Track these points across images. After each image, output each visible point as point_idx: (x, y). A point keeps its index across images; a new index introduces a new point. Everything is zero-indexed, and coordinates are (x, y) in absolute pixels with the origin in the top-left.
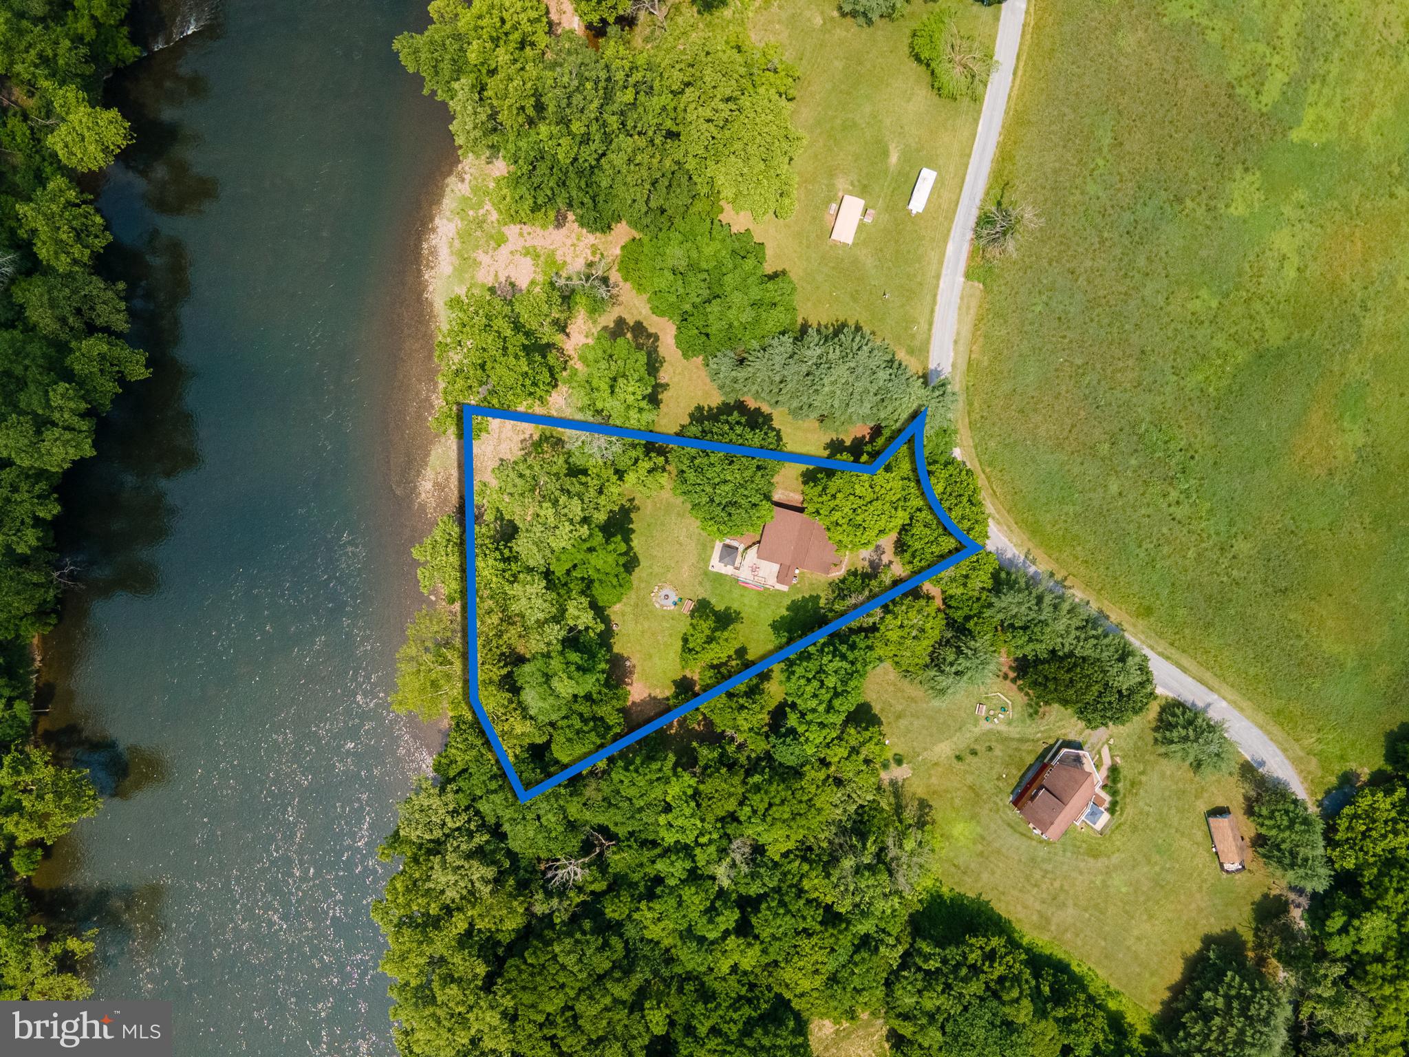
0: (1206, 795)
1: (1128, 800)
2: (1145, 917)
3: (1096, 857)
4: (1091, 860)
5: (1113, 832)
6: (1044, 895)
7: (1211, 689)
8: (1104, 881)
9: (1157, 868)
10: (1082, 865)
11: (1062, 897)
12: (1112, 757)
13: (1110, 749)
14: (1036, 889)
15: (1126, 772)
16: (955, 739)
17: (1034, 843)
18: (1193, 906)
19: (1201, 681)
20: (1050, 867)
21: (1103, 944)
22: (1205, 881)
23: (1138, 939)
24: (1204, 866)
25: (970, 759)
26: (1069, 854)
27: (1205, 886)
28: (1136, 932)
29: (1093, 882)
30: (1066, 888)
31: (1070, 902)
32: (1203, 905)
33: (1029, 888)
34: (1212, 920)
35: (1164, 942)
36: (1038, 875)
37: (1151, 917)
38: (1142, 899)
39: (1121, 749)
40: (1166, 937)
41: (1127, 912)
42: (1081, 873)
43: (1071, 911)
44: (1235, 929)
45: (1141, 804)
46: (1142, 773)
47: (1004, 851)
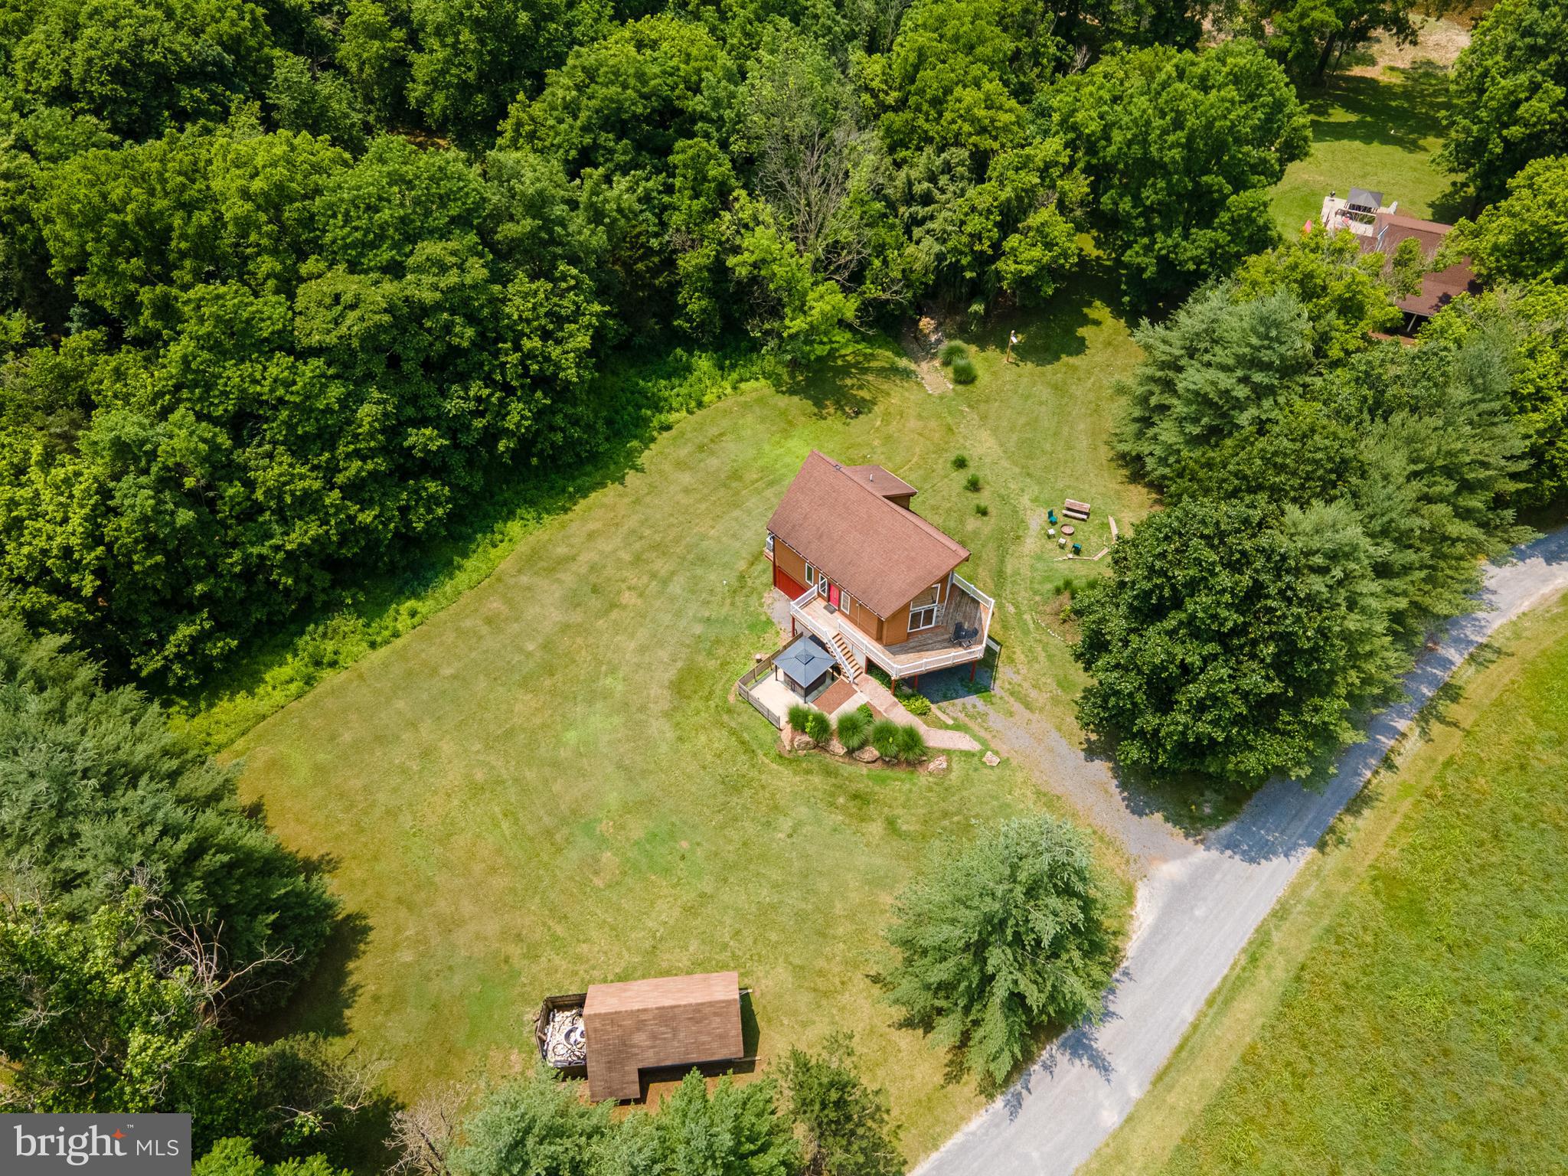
0: (805, 999)
1: (816, 780)
2: (479, 776)
3: (678, 687)
4: (671, 674)
5: (733, 732)
6: (610, 571)
7: (1161, 1078)
8: (607, 695)
9: (605, 827)
10: (663, 654)
11: (595, 603)
12: (948, 753)
13: (968, 755)
14: (626, 556)
15: (899, 785)
16: (1005, 463)
17: (742, 565)
18: (467, 908)
19: (1185, 1050)
20: (676, 588)
21: (447, 671)
22: (532, 954)
23: (427, 753)
24: (579, 959)
25: (961, 478)
26: (698, 629)
27: (515, 950)
28: (447, 747)
29: (613, 670)
30: (614, 615)
31: (577, 617)
32: (460, 937)
33: (637, 546)
34: (407, 956)
35: (392, 813)
36: (662, 566)
37: (476, 790)
38: (531, 775)
39: (966, 781)
40: (406, 820)
41: (510, 734)
42: (642, 649)
43: (556, 616)
44: (342, 1031)
45: (803, 811)
46: (891, 823)
47: (736, 513)
